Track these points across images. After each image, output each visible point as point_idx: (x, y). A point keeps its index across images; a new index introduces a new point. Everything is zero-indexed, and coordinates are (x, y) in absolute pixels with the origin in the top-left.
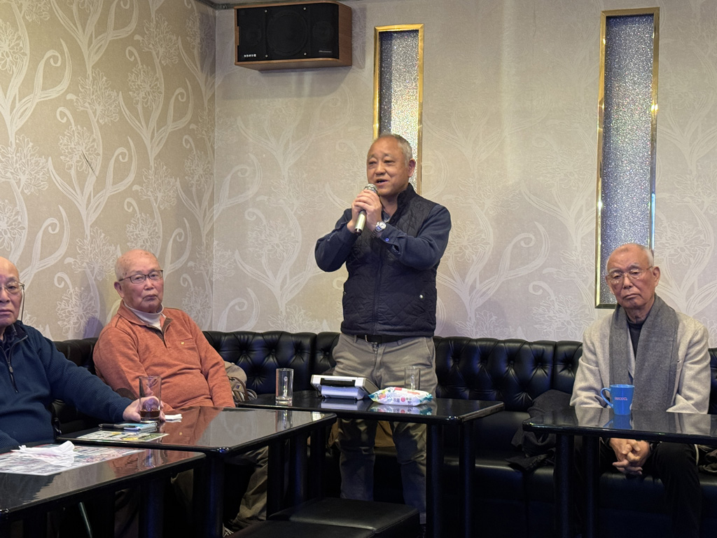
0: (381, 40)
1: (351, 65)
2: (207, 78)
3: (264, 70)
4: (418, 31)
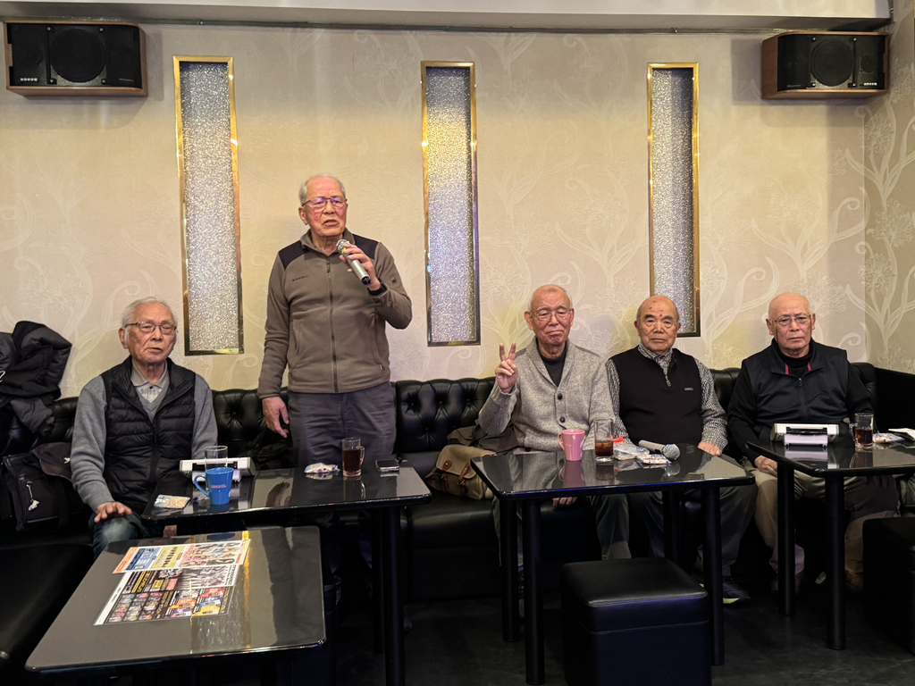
0: (181, 70)
1: (147, 96)
3: (31, 96)
4: (226, 64)
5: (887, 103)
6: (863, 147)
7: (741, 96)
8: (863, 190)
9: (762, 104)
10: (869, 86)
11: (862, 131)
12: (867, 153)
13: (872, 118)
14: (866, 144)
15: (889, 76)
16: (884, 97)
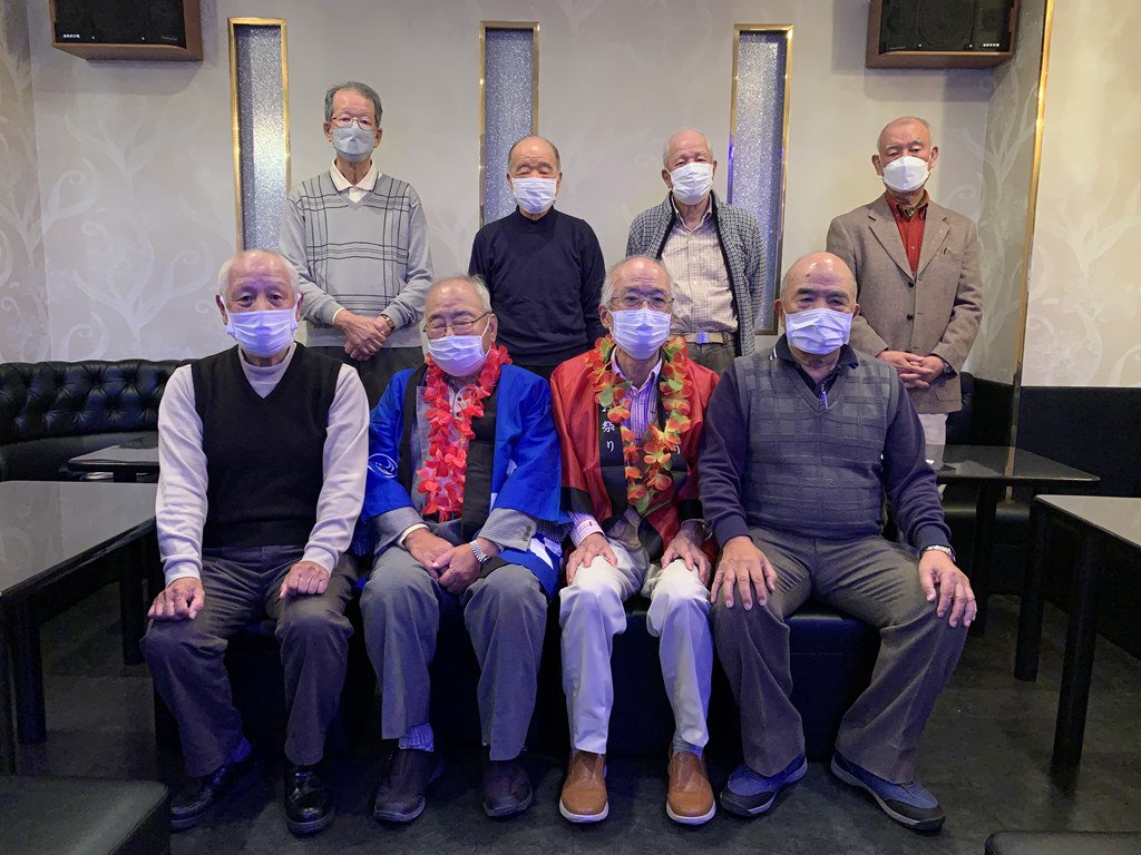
0: (236, 34)
1: (201, 60)
2: (18, 62)
3: (92, 58)
4: (279, 27)
5: (1013, 69)
6: (985, 126)
7: (841, 64)
8: (981, 176)
9: (865, 74)
10: (989, 49)
11: (985, 106)
12: (989, 132)
13: (996, 92)
14: (988, 123)
15: (1016, 36)
16: (1011, 63)
